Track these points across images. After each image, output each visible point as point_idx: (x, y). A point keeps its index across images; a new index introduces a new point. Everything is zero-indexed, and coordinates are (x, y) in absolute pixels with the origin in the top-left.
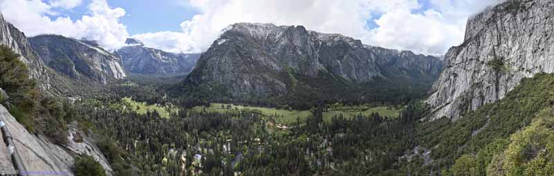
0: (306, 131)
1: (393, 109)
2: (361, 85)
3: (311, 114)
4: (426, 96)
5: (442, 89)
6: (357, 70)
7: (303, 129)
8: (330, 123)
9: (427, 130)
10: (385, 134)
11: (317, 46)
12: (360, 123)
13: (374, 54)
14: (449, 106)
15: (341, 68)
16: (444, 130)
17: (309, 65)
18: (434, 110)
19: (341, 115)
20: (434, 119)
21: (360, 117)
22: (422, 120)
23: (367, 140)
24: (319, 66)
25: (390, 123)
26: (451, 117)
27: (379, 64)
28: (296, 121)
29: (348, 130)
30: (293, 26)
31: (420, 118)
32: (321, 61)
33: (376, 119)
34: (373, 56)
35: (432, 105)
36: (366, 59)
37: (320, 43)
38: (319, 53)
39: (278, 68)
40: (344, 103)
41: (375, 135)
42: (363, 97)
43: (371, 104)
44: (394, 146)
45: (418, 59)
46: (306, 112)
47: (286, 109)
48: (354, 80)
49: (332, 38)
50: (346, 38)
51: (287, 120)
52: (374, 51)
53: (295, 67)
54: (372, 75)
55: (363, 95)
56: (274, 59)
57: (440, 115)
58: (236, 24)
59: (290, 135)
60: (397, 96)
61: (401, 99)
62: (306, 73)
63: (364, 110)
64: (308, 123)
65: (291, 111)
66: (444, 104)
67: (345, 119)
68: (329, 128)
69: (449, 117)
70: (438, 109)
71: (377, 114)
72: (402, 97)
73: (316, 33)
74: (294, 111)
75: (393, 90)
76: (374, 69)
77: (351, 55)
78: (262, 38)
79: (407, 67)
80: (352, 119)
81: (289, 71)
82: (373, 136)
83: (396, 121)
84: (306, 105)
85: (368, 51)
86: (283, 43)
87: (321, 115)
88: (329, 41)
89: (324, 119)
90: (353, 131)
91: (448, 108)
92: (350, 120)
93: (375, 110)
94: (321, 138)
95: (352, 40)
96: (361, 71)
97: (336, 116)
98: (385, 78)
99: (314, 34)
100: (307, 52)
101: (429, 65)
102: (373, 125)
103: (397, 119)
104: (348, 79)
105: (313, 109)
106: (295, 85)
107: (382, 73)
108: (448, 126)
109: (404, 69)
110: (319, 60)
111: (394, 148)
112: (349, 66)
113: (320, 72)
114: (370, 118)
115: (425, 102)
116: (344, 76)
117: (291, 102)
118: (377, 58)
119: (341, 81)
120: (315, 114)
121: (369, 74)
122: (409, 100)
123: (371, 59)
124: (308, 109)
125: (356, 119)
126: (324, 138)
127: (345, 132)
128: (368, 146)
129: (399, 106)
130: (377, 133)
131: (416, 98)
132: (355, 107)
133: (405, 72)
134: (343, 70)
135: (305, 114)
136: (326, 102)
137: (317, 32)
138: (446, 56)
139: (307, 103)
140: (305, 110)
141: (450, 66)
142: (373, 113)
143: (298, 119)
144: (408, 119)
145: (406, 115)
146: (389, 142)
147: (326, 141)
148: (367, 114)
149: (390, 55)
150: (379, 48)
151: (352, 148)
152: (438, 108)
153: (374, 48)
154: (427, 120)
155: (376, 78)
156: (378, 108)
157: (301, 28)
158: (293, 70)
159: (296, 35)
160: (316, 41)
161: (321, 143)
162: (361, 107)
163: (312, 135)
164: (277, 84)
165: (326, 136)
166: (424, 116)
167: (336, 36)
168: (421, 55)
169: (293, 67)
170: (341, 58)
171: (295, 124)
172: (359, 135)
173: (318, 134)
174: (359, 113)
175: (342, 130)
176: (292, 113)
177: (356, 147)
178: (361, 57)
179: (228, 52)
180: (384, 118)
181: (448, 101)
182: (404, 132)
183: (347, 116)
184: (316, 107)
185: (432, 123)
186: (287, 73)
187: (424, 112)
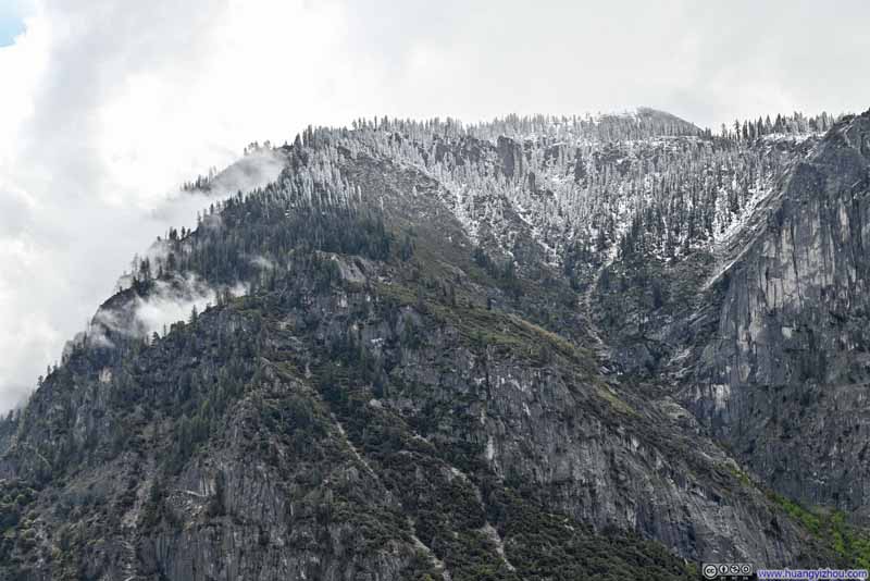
56: (714, 456)
58: (315, 140)
78: (575, 254)
179: (243, 407)
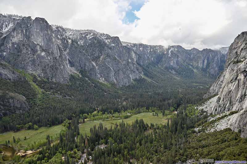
0: (60, 149)
1: (160, 115)
2: (121, 89)
3: (64, 129)
4: (202, 101)
5: (224, 93)
6: (117, 73)
7: (56, 148)
8: (89, 135)
9: (203, 142)
10: (151, 143)
11: (65, 46)
12: (123, 131)
13: (135, 53)
14: (235, 116)
15: (98, 71)
16: (229, 146)
17: (57, 69)
18: (212, 119)
19: (101, 125)
20: (212, 130)
21: (122, 125)
22: (196, 129)
23: (132, 150)
24: (70, 70)
25: (157, 131)
26: (240, 131)
27: (142, 64)
28: (45, 140)
29: (110, 140)
30: (30, 17)
31: (194, 127)
32: (72, 64)
33: (142, 126)
34: (134, 55)
35: (209, 112)
36: (126, 58)
37: (70, 41)
38: (68, 54)
39: (10, 76)
40: (104, 111)
41: (141, 145)
42: (124, 103)
43: (134, 111)
44: (162, 156)
45: (190, 55)
46: (58, 126)
47: (30, 128)
48: (113, 85)
49: (84, 35)
50: (101, 34)
51: (33, 143)
52: (135, 49)
53: (38, 72)
54: (134, 78)
55: (125, 100)
56: (3, 62)
57: (222, 126)
59: (38, 160)
60: (164, 100)
61: (168, 104)
62: (54, 80)
63: (127, 117)
64: (62, 140)
65: (37, 129)
66: (228, 113)
67: (106, 129)
68: (88, 140)
69: (236, 130)
70: (220, 119)
71: (142, 121)
72: (170, 101)
73: (63, 30)
74: (43, 129)
75: (159, 94)
76: (135, 70)
77: (108, 56)
79: (175, 66)
80: (113, 128)
81: (29, 79)
82: (138, 144)
83: (164, 130)
84: (56, 119)
85: (129, 49)
86: (15, 40)
87: (77, 129)
88: (80, 39)
89: (81, 132)
90: (116, 141)
91: (234, 117)
92: (111, 130)
93: (139, 117)
94: (80, 153)
95: (108, 37)
96: (121, 72)
97: (95, 127)
98: (149, 80)
99: (60, 30)
100: (52, 53)
101: (206, 61)
102: (138, 133)
103: (165, 127)
104: (106, 83)
105: (67, 121)
106: (39, 96)
107: (145, 74)
108: (235, 141)
109: (173, 68)
110: (70, 62)
111: (162, 158)
112: (107, 68)
113: (72, 77)
114: (134, 126)
115: (200, 108)
116: (102, 80)
117: (36, 119)
118: (139, 57)
119: (98, 86)
120: (69, 128)
121: (131, 76)
122: (178, 105)
123: (132, 59)
124: (60, 123)
125: (119, 127)
126: (83, 153)
127: (106, 143)
128: (133, 156)
129: (167, 112)
130: (143, 142)
131: (188, 102)
132: (116, 114)
133: (173, 72)
134: (100, 74)
135: (57, 130)
136: (82, 112)
137: (64, 27)
138: (231, 48)
139: (60, 116)
140: (57, 125)
141: (238, 62)
142: (137, 121)
143: (48, 137)
144: (179, 128)
145: (175, 123)
146: (156, 152)
147: (85, 155)
148: (130, 122)
149: (155, 52)
150: (141, 45)
151: (116, 159)
152: (218, 116)
153: (135, 45)
154: (203, 130)
155: (140, 81)
156: (143, 114)
157: (41, 21)
158: (35, 77)
159: (35, 29)
160: (64, 40)
161: (79, 159)
162: (124, 114)
163: (69, 153)
164: (12, 98)
165: (85, 151)
166: (199, 125)
167: (88, 32)
168: (194, 48)
169: (34, 72)
170: (96, 59)
171: (44, 144)
172: (122, 145)
173: (76, 150)
174: (121, 121)
175: (103, 141)
176: (38, 131)
177: (120, 158)
178: (120, 57)
180: (150, 125)
181: (234, 110)
182: (173, 142)
183: (107, 125)
184: (70, 119)
185: (210, 134)
186: (26, 82)
187: (199, 120)
